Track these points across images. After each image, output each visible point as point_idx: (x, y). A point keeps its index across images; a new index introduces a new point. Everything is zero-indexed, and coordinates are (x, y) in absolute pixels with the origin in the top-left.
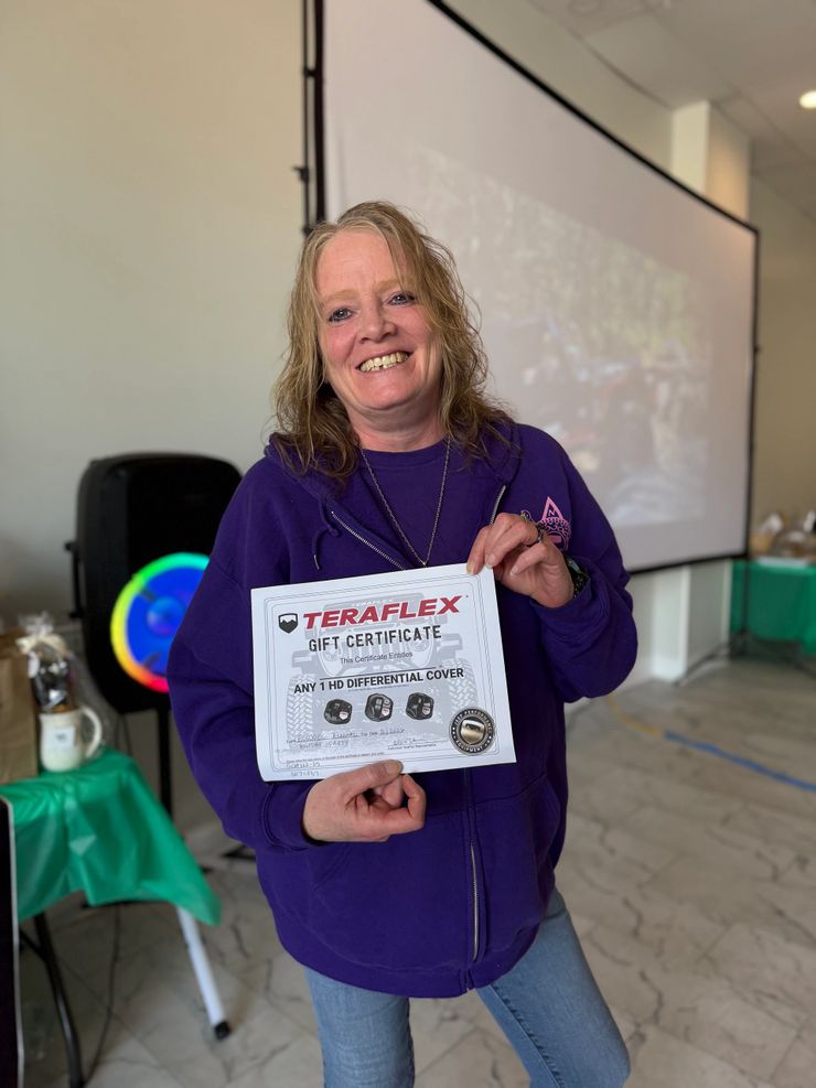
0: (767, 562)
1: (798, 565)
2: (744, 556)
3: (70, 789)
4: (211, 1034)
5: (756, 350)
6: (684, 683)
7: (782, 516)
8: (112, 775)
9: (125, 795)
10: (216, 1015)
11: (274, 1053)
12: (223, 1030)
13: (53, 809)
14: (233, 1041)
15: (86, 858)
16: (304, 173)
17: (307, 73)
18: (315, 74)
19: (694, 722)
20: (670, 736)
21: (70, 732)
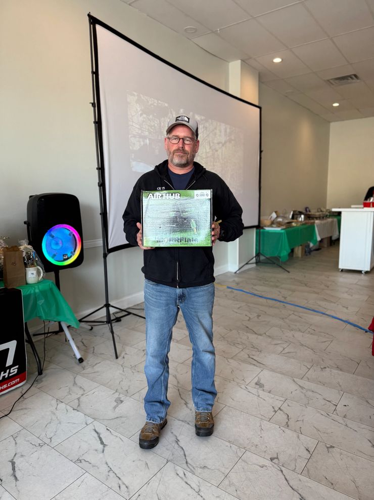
0: (267, 229)
1: (278, 229)
2: (258, 227)
3: (36, 287)
4: (78, 361)
5: (261, 152)
6: (238, 272)
7: (276, 212)
8: (48, 284)
9: (51, 289)
10: (78, 356)
11: (96, 364)
12: (81, 360)
13: (32, 292)
14: (84, 363)
15: (42, 305)
16: (93, 104)
17: (93, 73)
18: (96, 73)
19: (238, 284)
20: (229, 288)
21: (35, 272)
